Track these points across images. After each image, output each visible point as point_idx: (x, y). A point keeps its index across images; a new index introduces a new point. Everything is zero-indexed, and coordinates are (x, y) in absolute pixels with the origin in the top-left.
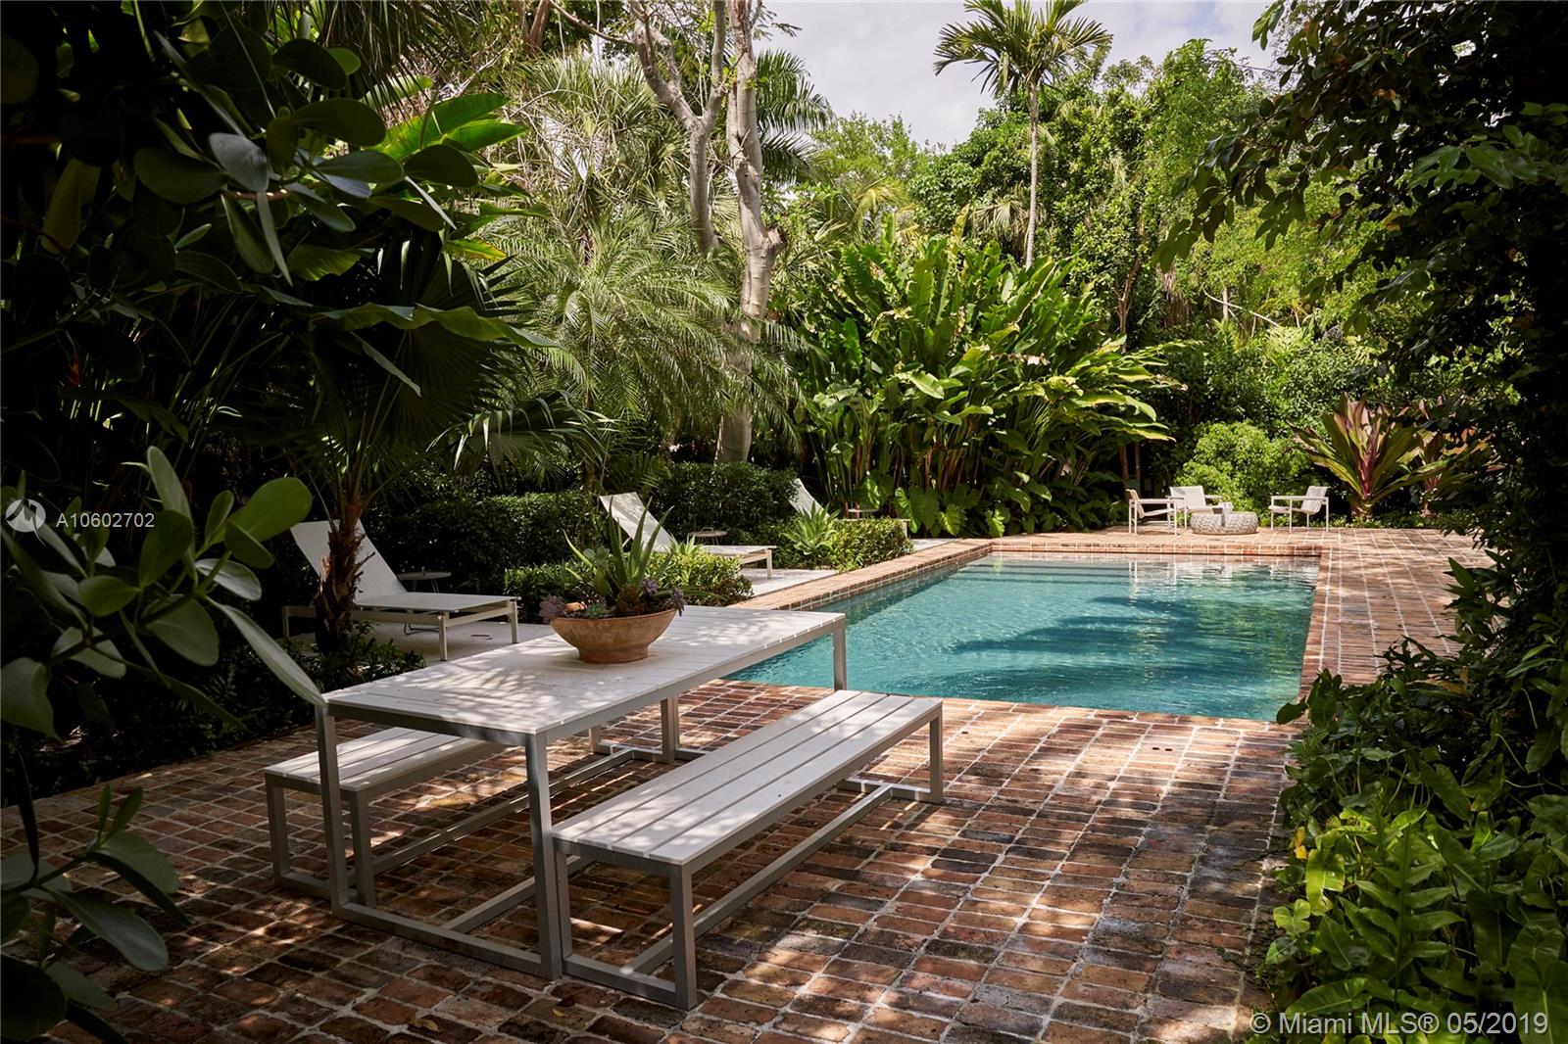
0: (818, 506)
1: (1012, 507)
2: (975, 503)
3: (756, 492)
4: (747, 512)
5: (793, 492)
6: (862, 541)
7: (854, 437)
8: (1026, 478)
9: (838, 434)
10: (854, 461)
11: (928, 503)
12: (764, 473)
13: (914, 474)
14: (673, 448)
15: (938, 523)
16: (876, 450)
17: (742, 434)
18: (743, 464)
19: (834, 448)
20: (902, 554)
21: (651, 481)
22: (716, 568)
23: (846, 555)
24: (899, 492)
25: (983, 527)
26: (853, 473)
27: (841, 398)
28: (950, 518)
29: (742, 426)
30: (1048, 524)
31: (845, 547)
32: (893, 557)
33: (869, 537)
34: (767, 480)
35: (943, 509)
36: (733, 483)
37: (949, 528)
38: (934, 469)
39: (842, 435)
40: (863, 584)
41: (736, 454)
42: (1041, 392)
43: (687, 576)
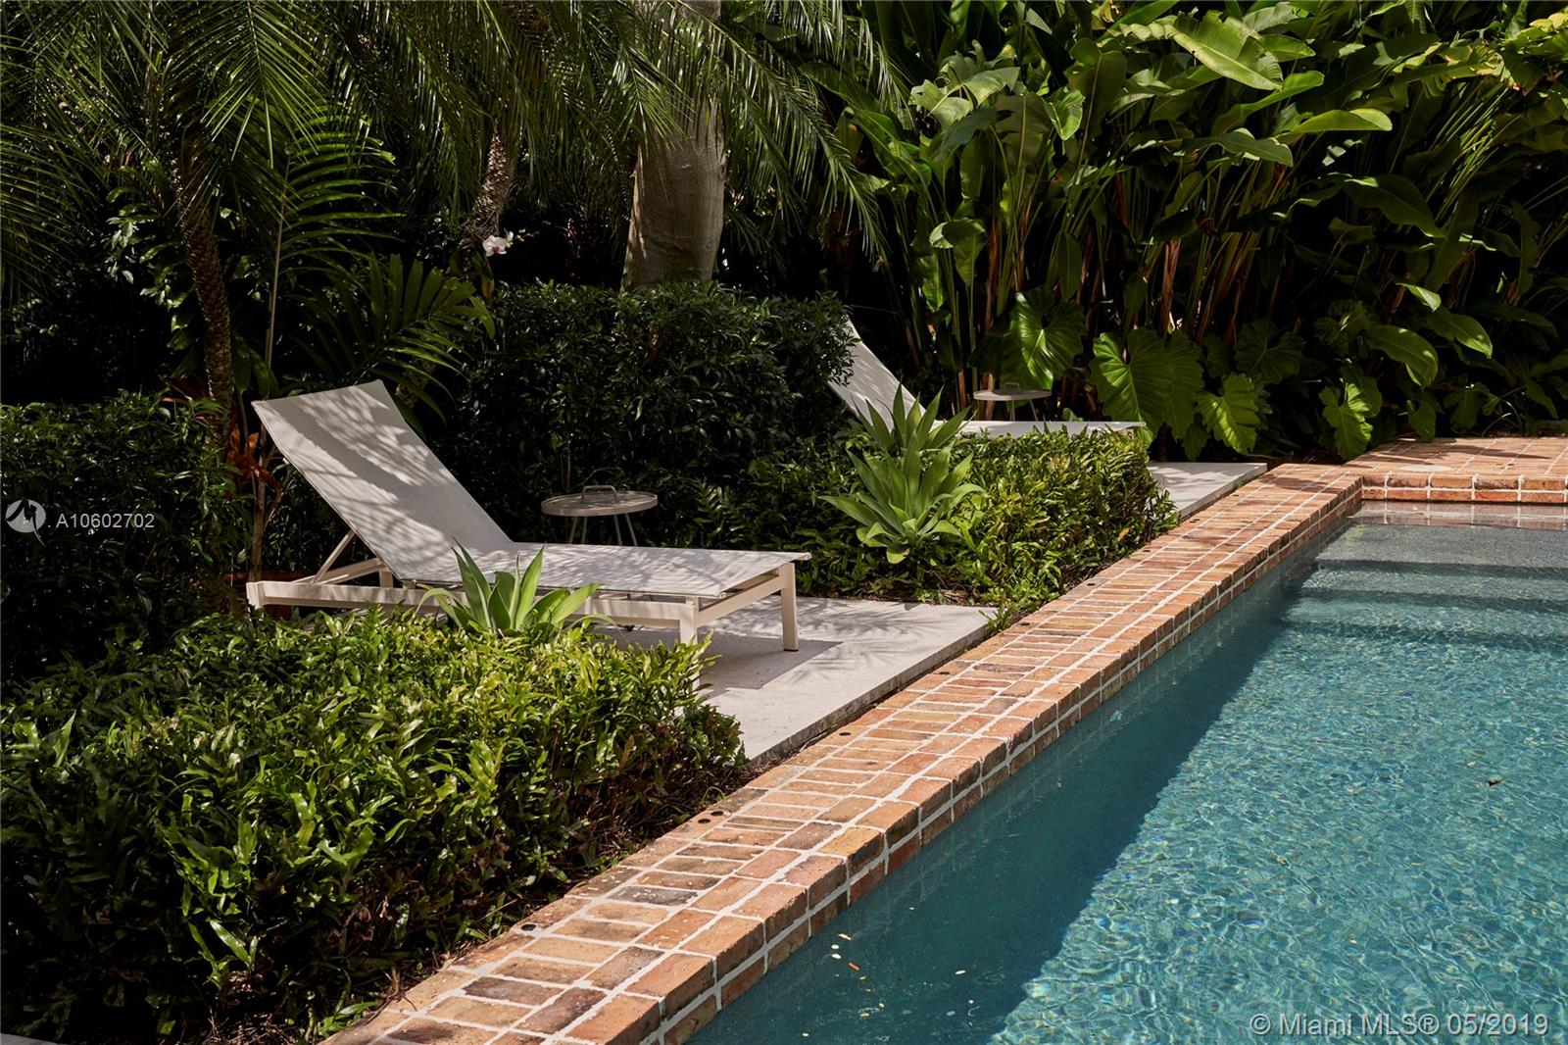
0: (909, 399)
1: (1387, 379)
2: (1291, 369)
3: (742, 369)
4: (717, 430)
5: (836, 357)
6: (1053, 511)
7: (985, 207)
8: (1432, 300)
9: (945, 195)
10: (982, 263)
11: (1178, 371)
12: (760, 313)
13: (1134, 298)
14: (492, 244)
15: (1201, 423)
16: (1041, 235)
17: (696, 199)
18: (706, 291)
19: (937, 234)
20: (1149, 533)
21: (430, 349)
22: (606, 707)
23: (1011, 559)
24: (1105, 346)
25: (1306, 428)
26: (980, 298)
27: (983, 94)
28: (1233, 411)
29: (695, 178)
30: (1465, 416)
31: (1009, 534)
32: (1130, 545)
33: (1071, 499)
34: (770, 332)
35: (1214, 386)
36: (672, 343)
37: (1230, 435)
38: (1184, 278)
39: (954, 199)
40: (1093, 682)
41: (680, 261)
42: (1495, 68)
43: (487, 763)
